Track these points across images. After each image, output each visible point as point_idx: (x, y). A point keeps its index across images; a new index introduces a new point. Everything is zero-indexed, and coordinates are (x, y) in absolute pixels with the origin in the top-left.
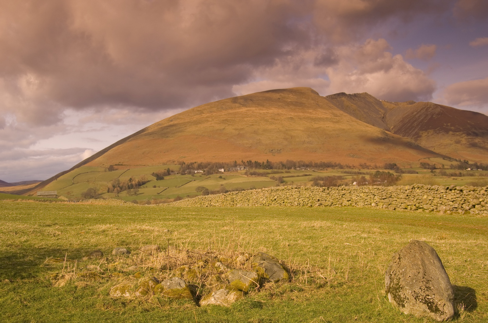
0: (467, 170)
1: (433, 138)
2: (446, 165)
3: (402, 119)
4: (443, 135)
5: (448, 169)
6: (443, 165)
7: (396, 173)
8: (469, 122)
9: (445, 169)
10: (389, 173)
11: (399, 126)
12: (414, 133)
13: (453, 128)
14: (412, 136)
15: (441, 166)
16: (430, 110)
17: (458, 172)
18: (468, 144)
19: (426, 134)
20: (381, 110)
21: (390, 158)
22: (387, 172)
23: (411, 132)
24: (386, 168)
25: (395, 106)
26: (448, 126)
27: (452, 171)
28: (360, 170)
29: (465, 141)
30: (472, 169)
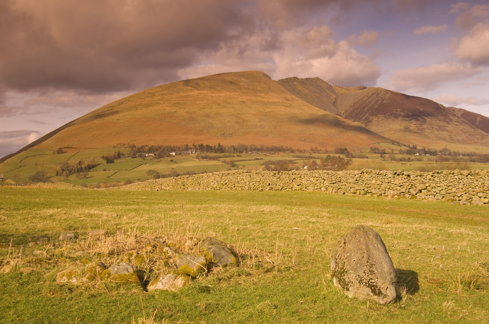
0: (416, 155)
1: (383, 123)
2: (395, 150)
3: (353, 104)
4: (393, 120)
5: (397, 154)
6: (393, 150)
7: (347, 157)
8: (417, 107)
9: (395, 154)
10: (339, 157)
11: (350, 111)
12: (364, 118)
13: (402, 113)
14: (362, 121)
15: (390, 151)
16: (380, 95)
17: (406, 156)
18: (417, 129)
19: (376, 119)
20: (333, 95)
21: (341, 143)
22: (337, 156)
23: (361, 116)
24: (337, 153)
25: (346, 91)
26: (397, 111)
27: (401, 156)
28: (311, 154)
29: (414, 127)
30: (420, 155)
